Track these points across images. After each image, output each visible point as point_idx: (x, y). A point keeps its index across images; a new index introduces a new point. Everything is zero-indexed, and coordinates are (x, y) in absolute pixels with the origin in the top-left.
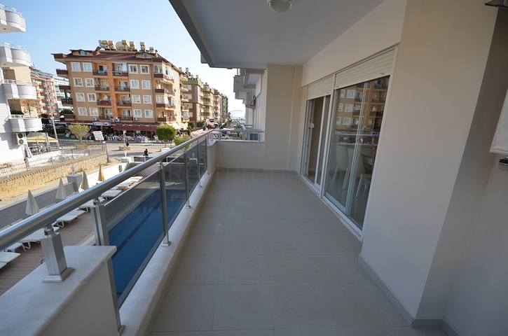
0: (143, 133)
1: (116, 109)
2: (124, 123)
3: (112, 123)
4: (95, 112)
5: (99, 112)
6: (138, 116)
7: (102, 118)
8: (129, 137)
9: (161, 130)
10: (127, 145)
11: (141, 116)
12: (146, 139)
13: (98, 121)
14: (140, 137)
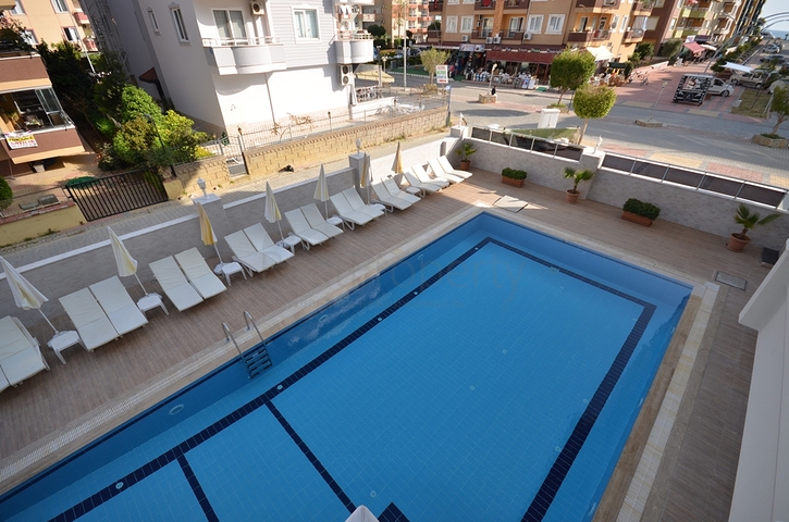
0: (531, 70)
1: (500, 15)
2: (504, 46)
3: (487, 46)
4: (468, 25)
5: (475, 24)
6: (533, 31)
7: (475, 36)
8: (505, 76)
9: (562, 63)
10: (493, 92)
11: (538, 31)
12: (533, 82)
13: (469, 42)
14: (523, 76)
